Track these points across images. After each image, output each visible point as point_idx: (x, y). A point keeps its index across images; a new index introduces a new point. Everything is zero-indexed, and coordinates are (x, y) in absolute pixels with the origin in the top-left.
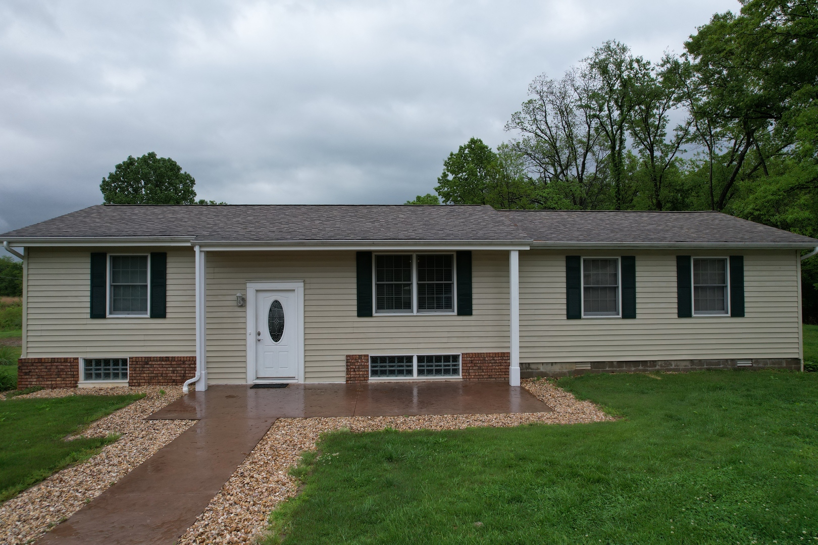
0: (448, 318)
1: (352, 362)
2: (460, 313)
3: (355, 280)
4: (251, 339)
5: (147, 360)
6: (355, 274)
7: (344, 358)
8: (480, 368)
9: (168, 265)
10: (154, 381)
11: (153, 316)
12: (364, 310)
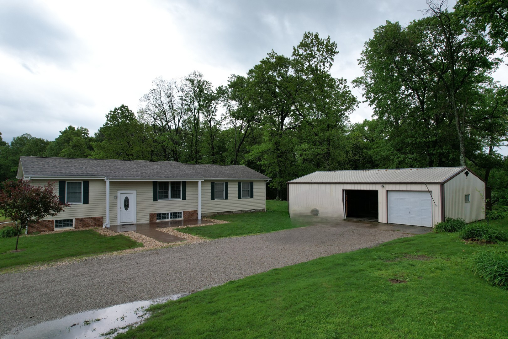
0: (179, 201)
1: (151, 215)
2: (183, 199)
3: (152, 190)
4: (119, 210)
5: (82, 219)
6: (152, 188)
7: (149, 214)
8: (188, 215)
9: (90, 185)
10: (84, 226)
11: (84, 203)
12: (155, 199)
